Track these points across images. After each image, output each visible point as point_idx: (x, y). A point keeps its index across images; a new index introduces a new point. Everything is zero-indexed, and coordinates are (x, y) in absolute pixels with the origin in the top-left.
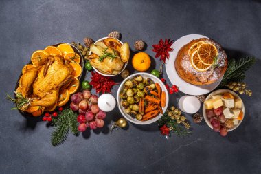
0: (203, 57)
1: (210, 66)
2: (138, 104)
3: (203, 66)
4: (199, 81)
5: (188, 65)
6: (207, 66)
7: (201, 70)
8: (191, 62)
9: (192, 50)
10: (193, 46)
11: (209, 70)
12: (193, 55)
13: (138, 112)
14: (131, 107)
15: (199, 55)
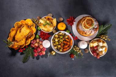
0: (87, 24)
2: (60, 45)
3: (88, 28)
4: (86, 34)
6: (90, 28)
10: (83, 19)
11: (90, 29)
12: (83, 23)
14: (57, 46)
15: (86, 23)
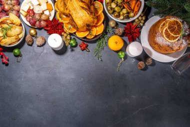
0: (172, 31)
1: (179, 36)
2: (124, 8)
3: (174, 38)
4: (173, 50)
5: (162, 40)
6: (177, 37)
7: (172, 41)
8: (163, 37)
9: (162, 27)
10: (162, 24)
11: (179, 40)
12: (164, 31)
13: (128, 13)
14: (121, 13)
15: (168, 30)
